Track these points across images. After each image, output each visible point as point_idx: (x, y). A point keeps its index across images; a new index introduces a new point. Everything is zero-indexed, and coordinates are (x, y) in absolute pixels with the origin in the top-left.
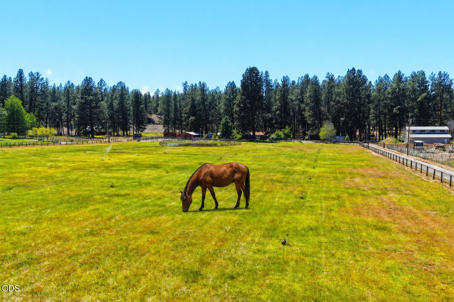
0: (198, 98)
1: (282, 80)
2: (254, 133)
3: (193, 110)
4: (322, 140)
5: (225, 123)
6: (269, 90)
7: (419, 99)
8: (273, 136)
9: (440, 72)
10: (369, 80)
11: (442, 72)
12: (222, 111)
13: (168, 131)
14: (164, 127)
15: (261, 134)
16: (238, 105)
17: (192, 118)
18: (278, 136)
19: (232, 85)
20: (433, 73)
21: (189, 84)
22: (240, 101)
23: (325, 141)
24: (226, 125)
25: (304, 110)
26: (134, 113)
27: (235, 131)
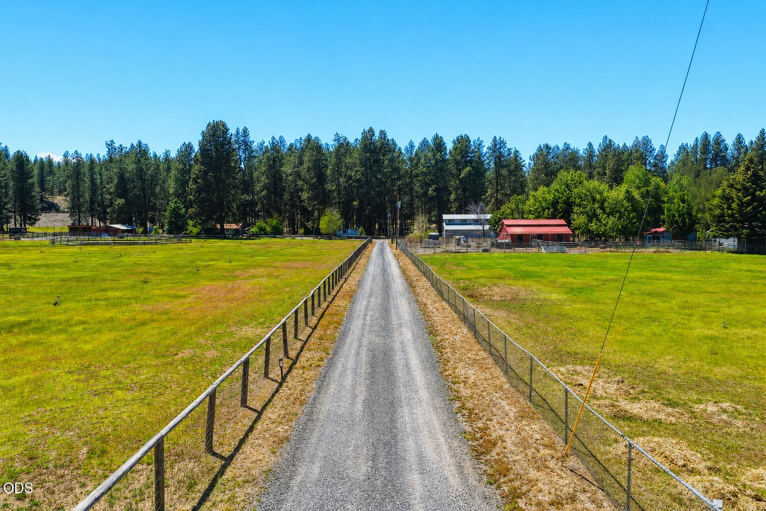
0: (131, 167)
1: (271, 141)
2: (222, 226)
3: (122, 189)
4: (324, 235)
5: (174, 210)
6: (250, 157)
7: (462, 175)
8: (254, 229)
9: (495, 138)
10: (398, 146)
11: (498, 138)
12: (171, 191)
13: (80, 222)
14: (71, 215)
15: (234, 226)
16: (195, 181)
17: (120, 201)
18: (262, 229)
19: (188, 147)
20: (480, 139)
21: (117, 145)
22: (197, 174)
23: (329, 236)
24: (175, 213)
25: (302, 190)
26: (15, 192)
27: (191, 222)
